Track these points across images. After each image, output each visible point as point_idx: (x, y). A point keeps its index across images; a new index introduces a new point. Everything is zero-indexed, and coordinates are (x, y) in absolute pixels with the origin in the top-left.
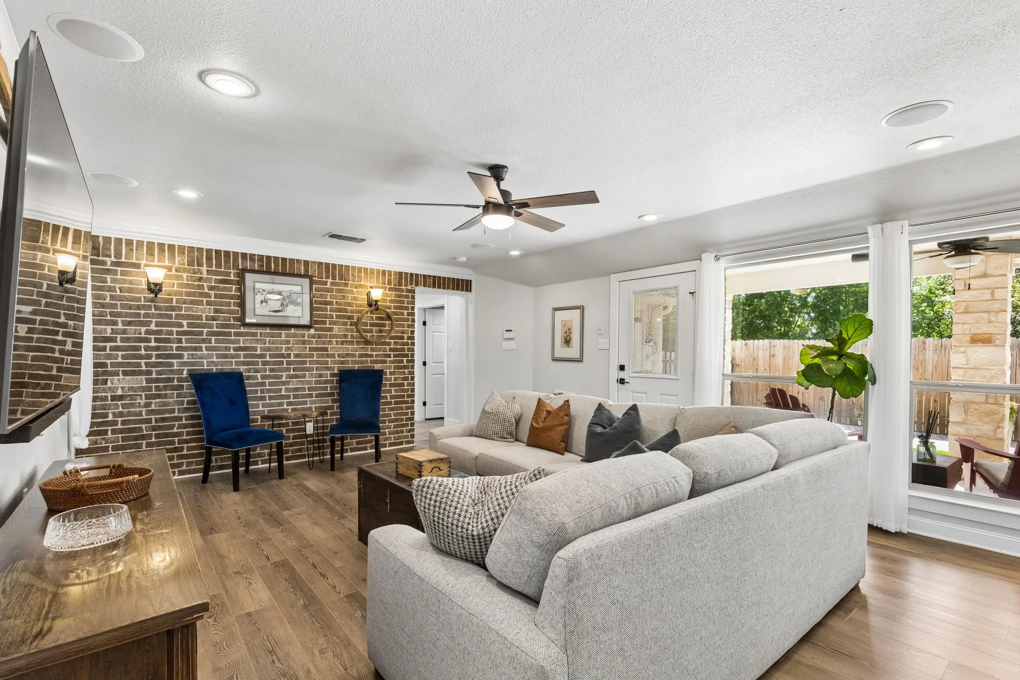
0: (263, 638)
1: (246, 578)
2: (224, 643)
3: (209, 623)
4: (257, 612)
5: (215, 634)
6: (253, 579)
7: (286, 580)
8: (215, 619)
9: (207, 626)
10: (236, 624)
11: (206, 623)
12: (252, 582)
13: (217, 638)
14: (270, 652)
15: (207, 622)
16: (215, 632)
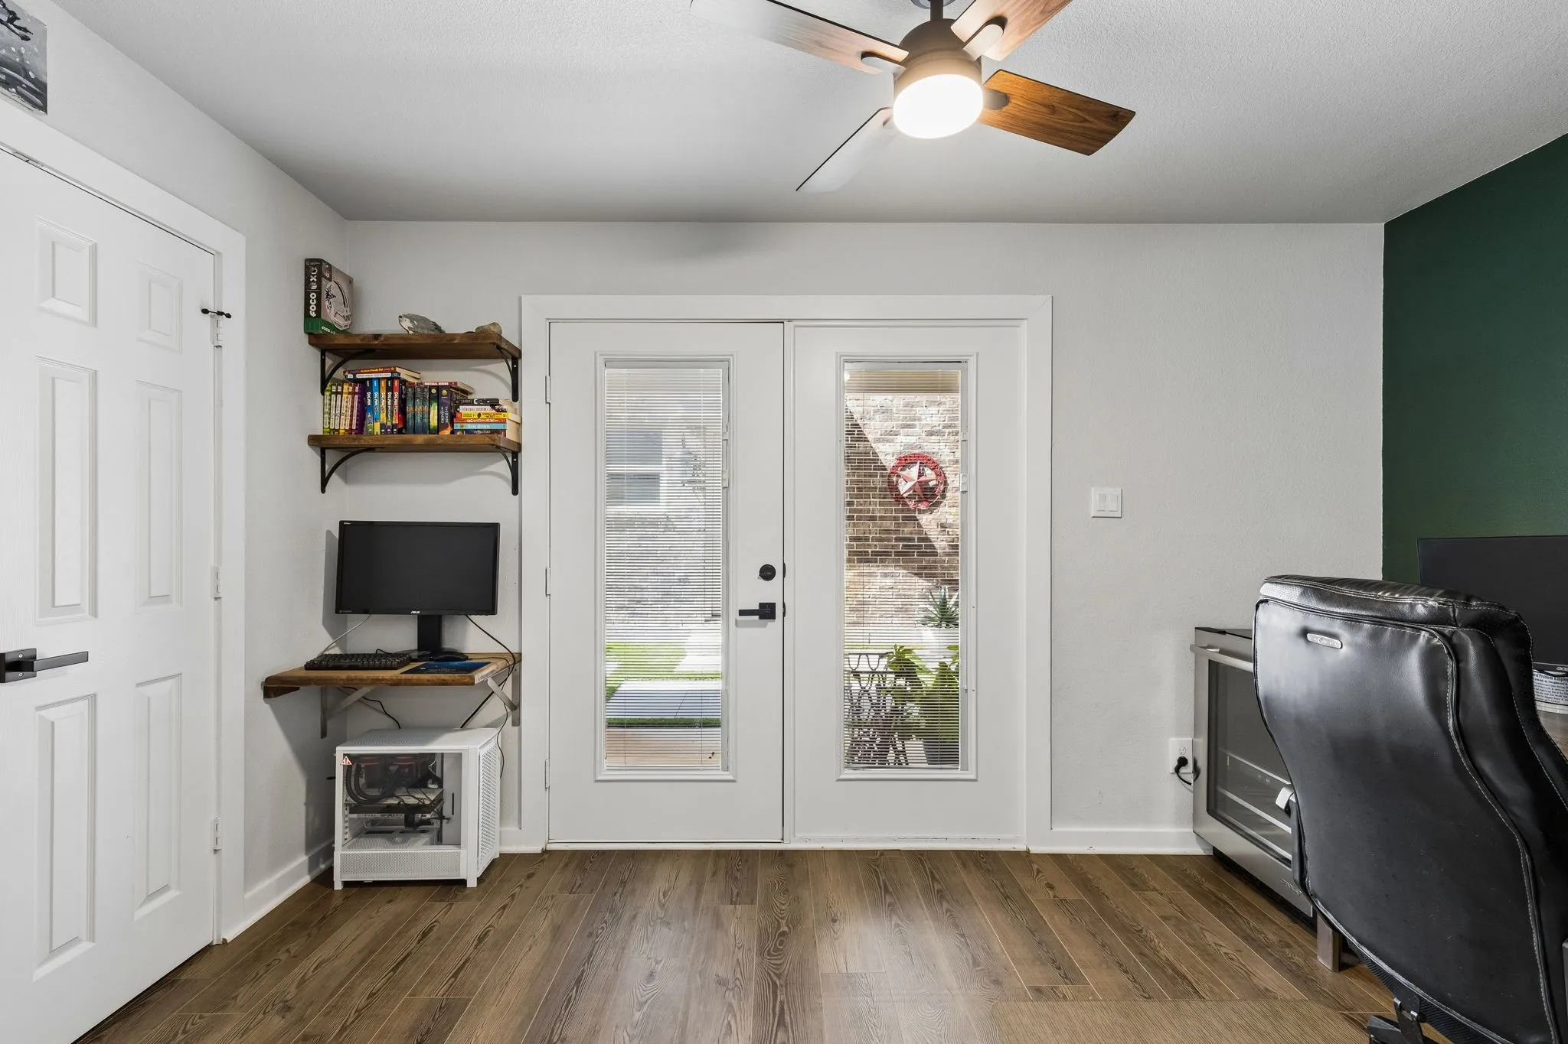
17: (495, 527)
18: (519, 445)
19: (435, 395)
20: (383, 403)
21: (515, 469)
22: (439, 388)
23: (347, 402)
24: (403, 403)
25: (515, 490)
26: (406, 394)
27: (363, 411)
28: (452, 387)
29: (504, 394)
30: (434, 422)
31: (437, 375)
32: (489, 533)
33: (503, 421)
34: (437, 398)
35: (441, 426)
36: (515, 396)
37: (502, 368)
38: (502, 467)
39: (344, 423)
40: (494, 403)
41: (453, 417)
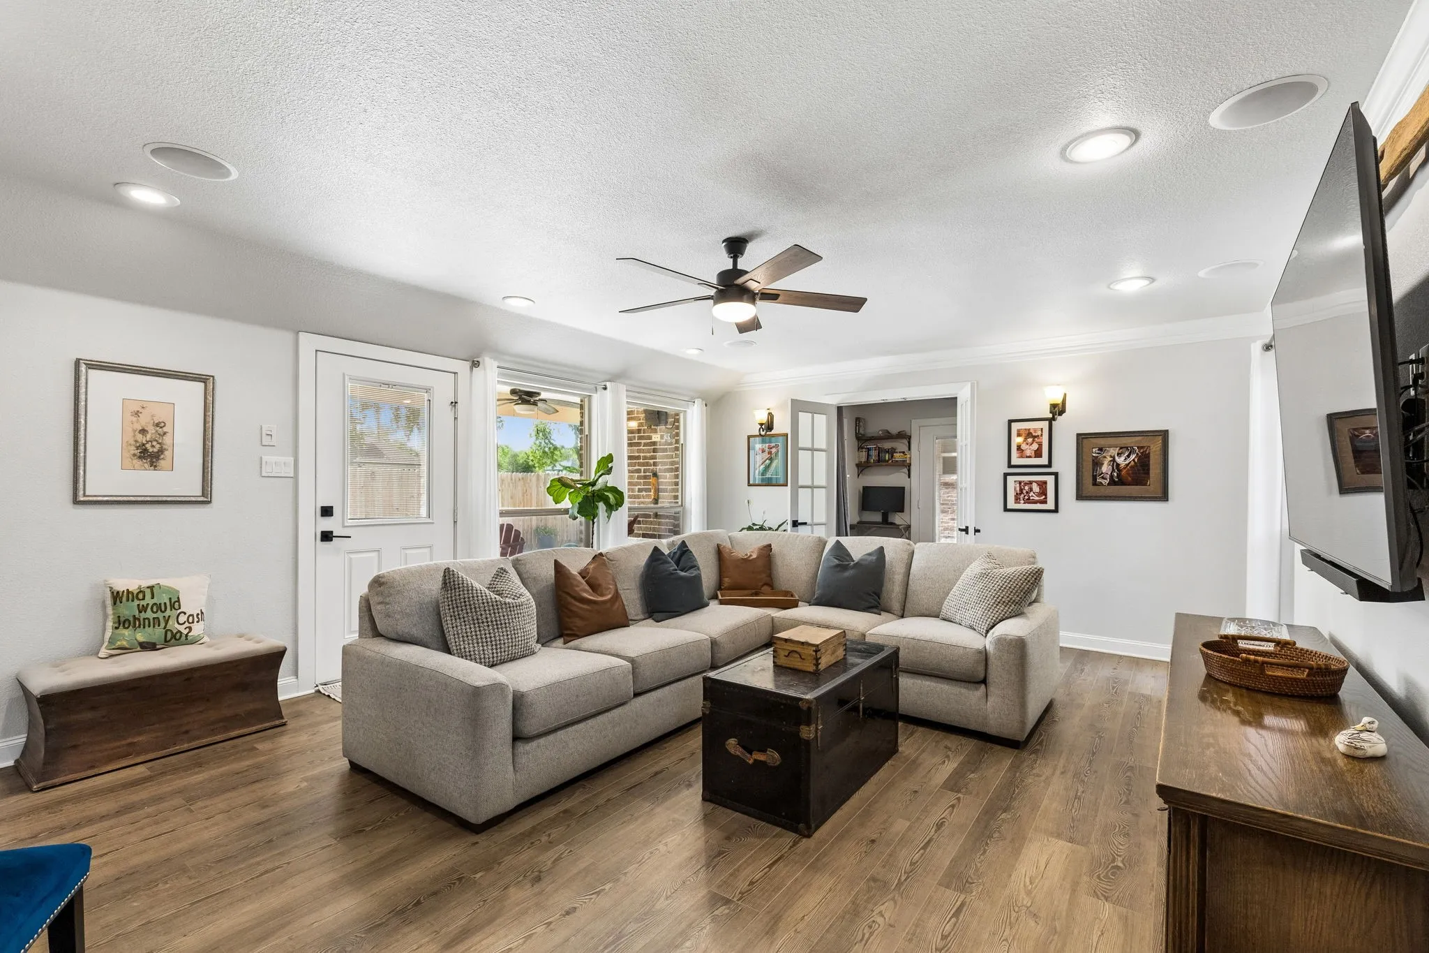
0: (1075, 811)
1: (1029, 893)
2: (1117, 830)
3: (1122, 862)
4: (1059, 836)
5: (1122, 845)
6: (1022, 885)
7: (985, 851)
8: (1114, 861)
9: (1125, 860)
10: (1093, 840)
11: (1126, 864)
12: (1028, 880)
13: (1121, 839)
14: (1079, 799)
15: (1124, 865)
16: (1121, 847)
17: (904, 488)
18: (910, 464)
19: (887, 451)
20: (874, 454)
21: (909, 471)
22: (889, 449)
23: (864, 454)
24: (879, 454)
25: (909, 477)
26: (880, 450)
27: (868, 455)
28: (892, 448)
29: (905, 449)
30: (887, 459)
31: (887, 445)
32: (903, 488)
33: (906, 458)
34: (888, 452)
35: (889, 460)
36: (909, 449)
37: (906, 442)
38: (906, 470)
39: (863, 460)
40: (903, 453)
41: (892, 457)
